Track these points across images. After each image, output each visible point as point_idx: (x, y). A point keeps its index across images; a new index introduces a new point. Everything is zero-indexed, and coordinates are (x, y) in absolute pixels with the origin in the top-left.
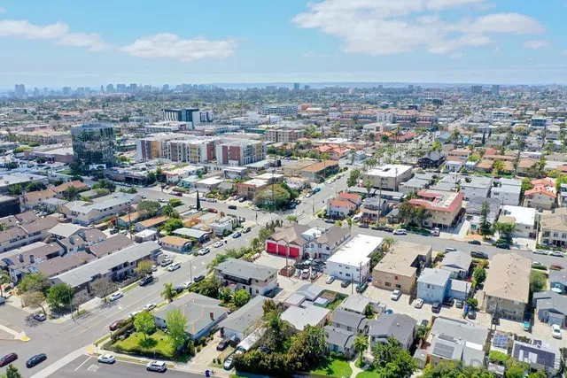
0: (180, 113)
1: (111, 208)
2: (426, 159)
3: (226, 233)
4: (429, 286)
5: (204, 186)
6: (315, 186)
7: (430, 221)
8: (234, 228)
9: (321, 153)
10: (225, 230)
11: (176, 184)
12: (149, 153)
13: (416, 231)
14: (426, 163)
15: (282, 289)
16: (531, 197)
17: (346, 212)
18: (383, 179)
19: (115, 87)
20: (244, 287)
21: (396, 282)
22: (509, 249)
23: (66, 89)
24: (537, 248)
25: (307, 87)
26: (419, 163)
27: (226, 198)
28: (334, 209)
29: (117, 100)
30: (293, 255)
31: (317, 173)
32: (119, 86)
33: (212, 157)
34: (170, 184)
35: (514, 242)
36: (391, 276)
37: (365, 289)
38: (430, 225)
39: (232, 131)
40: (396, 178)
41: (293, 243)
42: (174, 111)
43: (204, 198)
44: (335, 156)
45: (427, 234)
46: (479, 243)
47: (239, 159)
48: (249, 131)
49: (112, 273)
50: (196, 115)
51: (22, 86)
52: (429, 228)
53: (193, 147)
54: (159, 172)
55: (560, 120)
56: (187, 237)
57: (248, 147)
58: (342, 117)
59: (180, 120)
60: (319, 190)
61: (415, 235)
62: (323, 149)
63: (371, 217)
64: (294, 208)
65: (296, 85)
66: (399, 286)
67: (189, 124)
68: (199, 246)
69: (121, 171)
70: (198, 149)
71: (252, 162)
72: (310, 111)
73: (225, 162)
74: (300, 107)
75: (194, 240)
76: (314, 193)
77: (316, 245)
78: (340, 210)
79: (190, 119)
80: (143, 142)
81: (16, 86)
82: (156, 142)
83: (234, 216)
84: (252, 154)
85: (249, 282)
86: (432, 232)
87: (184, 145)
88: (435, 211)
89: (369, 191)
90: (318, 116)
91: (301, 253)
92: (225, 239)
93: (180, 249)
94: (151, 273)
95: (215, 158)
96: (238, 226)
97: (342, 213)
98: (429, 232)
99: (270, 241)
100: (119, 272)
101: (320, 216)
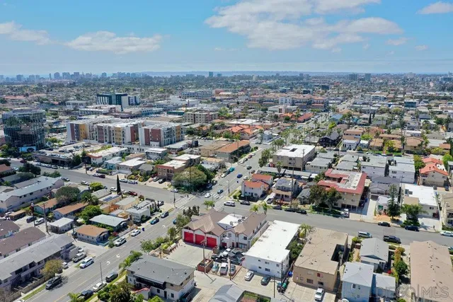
0: (110, 97)
1: (31, 194)
2: (326, 138)
3: (144, 219)
4: (354, 286)
5: (126, 167)
6: (229, 166)
7: (340, 202)
8: (152, 213)
9: (233, 133)
10: (143, 217)
11: (100, 165)
12: (78, 135)
13: (327, 212)
14: (326, 142)
15: (200, 290)
16: (426, 175)
17: (260, 193)
18: (290, 159)
19: (61, 75)
20: (158, 291)
21: (319, 279)
22: (418, 231)
23: (19, 77)
24: (443, 229)
25: (219, 75)
26: (319, 142)
27: (146, 179)
28: (248, 191)
29: (61, 85)
30: (211, 245)
31: (231, 154)
32: (64, 74)
33: (135, 138)
34: (95, 165)
35: (420, 223)
36: (312, 273)
37: (286, 287)
38: (340, 206)
39: (155, 113)
40: (302, 159)
41: (210, 233)
42: (105, 96)
43: (126, 180)
44: (246, 136)
45: (337, 215)
46: (388, 225)
47: (159, 141)
48: (170, 113)
49: (16, 276)
50: (125, 99)
52: (339, 209)
53: (118, 130)
54: (84, 154)
55: (425, 102)
56: (104, 226)
57: (168, 129)
58: (250, 101)
59: (110, 103)
60: (233, 170)
61: (326, 216)
62: (235, 129)
63: (283, 197)
64: (211, 189)
65: (211, 74)
66: (322, 284)
67: (118, 107)
68: (115, 236)
69: (48, 153)
70: (123, 131)
71: (171, 143)
72: (223, 95)
73: (148, 144)
74: (214, 92)
75: (111, 229)
76: (229, 172)
77: (233, 235)
78: (254, 192)
79: (119, 102)
80: (72, 125)
82: (84, 125)
83: (152, 201)
84: (172, 136)
85: (164, 286)
86: (342, 213)
87: (109, 127)
88: (344, 193)
89: (279, 171)
90: (229, 99)
91: (218, 243)
92: (143, 225)
93: (95, 240)
94: (61, 272)
95: (138, 139)
96: (156, 210)
97: (256, 194)
98: (339, 214)
99: (187, 231)
100: (23, 275)
101: (235, 197)
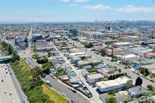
2: (143, 43)
9: (121, 38)
18: (116, 45)
19: (118, 21)
23: (106, 21)
31: (106, 42)
32: (119, 20)
46: (109, 60)
50: (111, 28)
51: (97, 20)
53: (89, 34)
54: (78, 38)
57: (99, 35)
59: (106, 29)
80: (83, 32)
81: (95, 20)
82: (85, 33)
88: (107, 51)
